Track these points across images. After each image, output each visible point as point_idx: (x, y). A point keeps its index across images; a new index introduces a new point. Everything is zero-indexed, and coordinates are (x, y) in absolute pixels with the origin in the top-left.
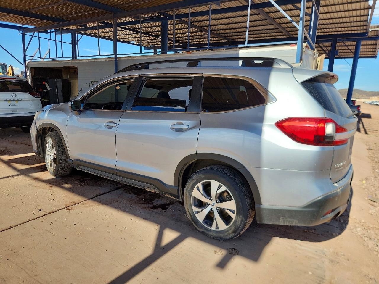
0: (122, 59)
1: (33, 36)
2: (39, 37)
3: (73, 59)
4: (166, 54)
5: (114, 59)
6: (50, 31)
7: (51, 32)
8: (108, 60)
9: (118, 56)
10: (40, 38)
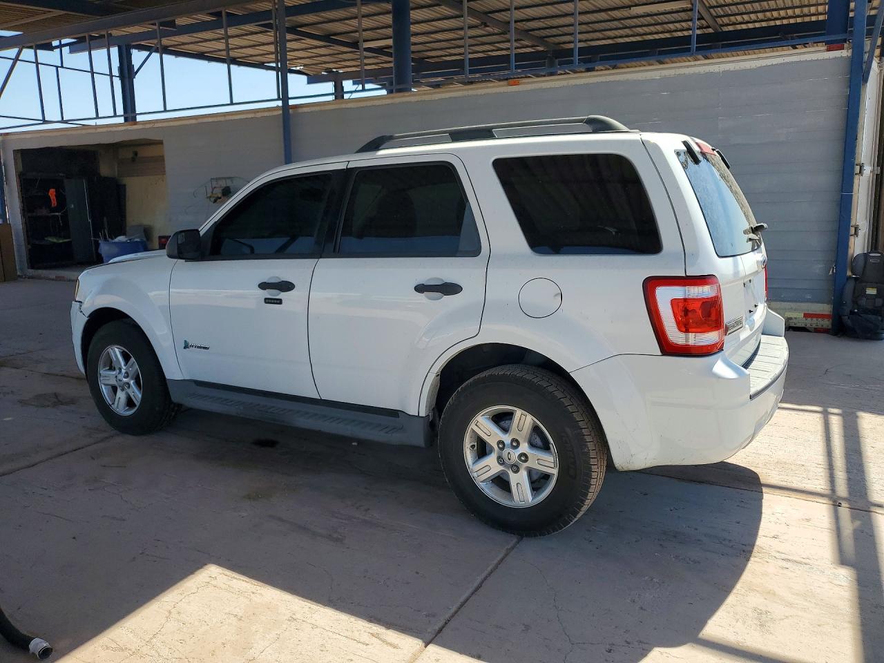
0: (305, 110)
1: (16, 59)
2: (37, 63)
3: (126, 119)
4: (406, 94)
5: (281, 112)
6: (60, 42)
7: (61, 46)
8: (259, 115)
9: (291, 102)
10: (39, 65)
